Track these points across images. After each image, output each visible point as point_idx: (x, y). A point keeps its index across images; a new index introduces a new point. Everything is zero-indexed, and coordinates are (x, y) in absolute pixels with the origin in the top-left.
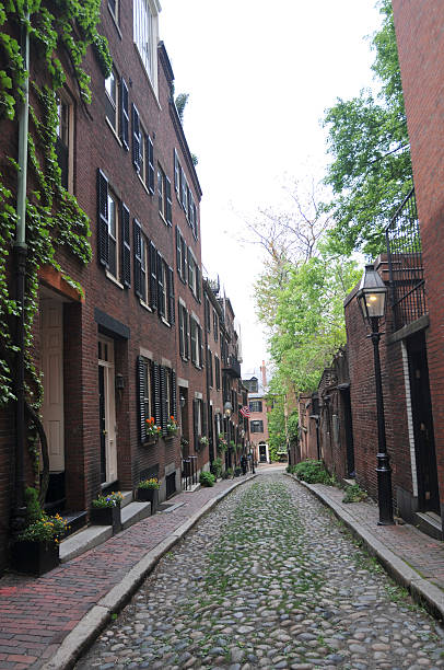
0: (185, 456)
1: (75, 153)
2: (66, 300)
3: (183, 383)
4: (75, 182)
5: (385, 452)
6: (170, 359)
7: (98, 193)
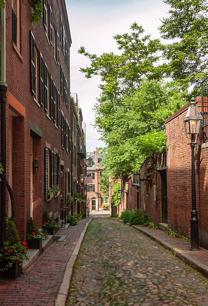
0: (61, 207)
1: (20, 22)
2: (15, 115)
3: (62, 163)
4: (20, 40)
5: (195, 209)
6: (57, 149)
7: (30, 47)
